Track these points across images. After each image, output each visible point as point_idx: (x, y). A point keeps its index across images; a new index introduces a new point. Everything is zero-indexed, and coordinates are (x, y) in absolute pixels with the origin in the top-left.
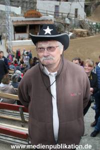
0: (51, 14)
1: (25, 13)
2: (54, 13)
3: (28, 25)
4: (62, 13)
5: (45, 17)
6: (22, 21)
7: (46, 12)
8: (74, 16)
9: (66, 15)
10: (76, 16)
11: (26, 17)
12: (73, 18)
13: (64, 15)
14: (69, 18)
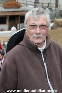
0: (31, 5)
1: (4, 4)
2: (33, 4)
3: (7, 16)
4: (42, 3)
5: (25, 7)
6: (2, 12)
7: (25, 2)
8: (54, 6)
9: (47, 5)
10: (57, 6)
11: (5, 8)
12: (54, 8)
13: (44, 5)
14: (49, 9)
